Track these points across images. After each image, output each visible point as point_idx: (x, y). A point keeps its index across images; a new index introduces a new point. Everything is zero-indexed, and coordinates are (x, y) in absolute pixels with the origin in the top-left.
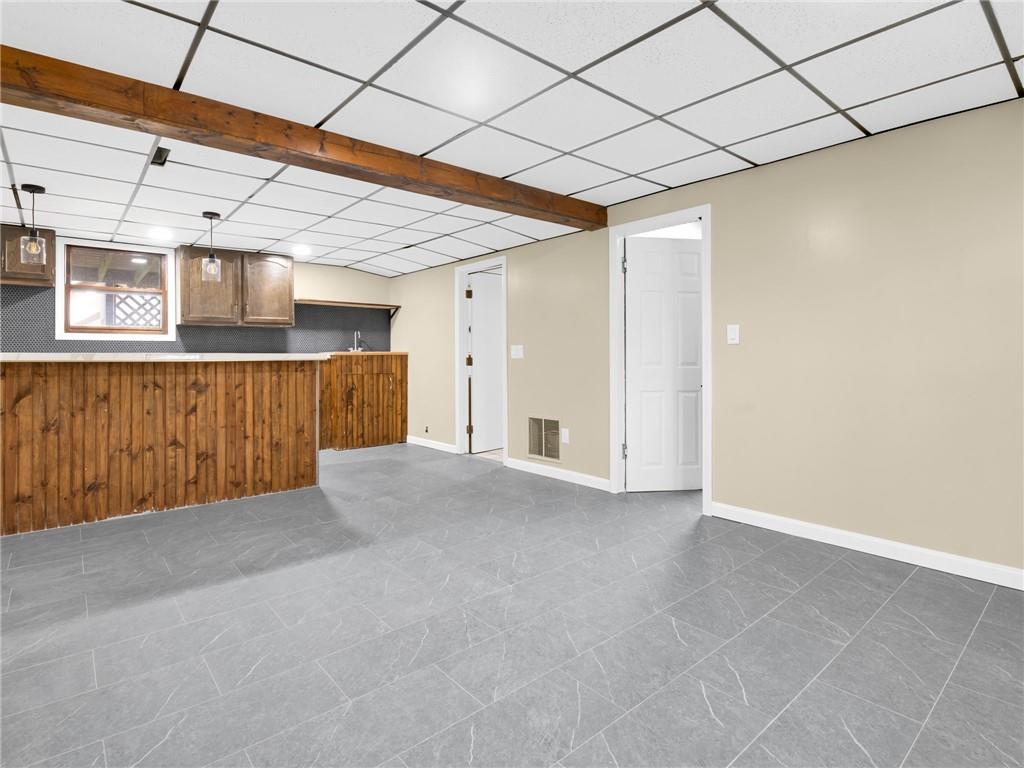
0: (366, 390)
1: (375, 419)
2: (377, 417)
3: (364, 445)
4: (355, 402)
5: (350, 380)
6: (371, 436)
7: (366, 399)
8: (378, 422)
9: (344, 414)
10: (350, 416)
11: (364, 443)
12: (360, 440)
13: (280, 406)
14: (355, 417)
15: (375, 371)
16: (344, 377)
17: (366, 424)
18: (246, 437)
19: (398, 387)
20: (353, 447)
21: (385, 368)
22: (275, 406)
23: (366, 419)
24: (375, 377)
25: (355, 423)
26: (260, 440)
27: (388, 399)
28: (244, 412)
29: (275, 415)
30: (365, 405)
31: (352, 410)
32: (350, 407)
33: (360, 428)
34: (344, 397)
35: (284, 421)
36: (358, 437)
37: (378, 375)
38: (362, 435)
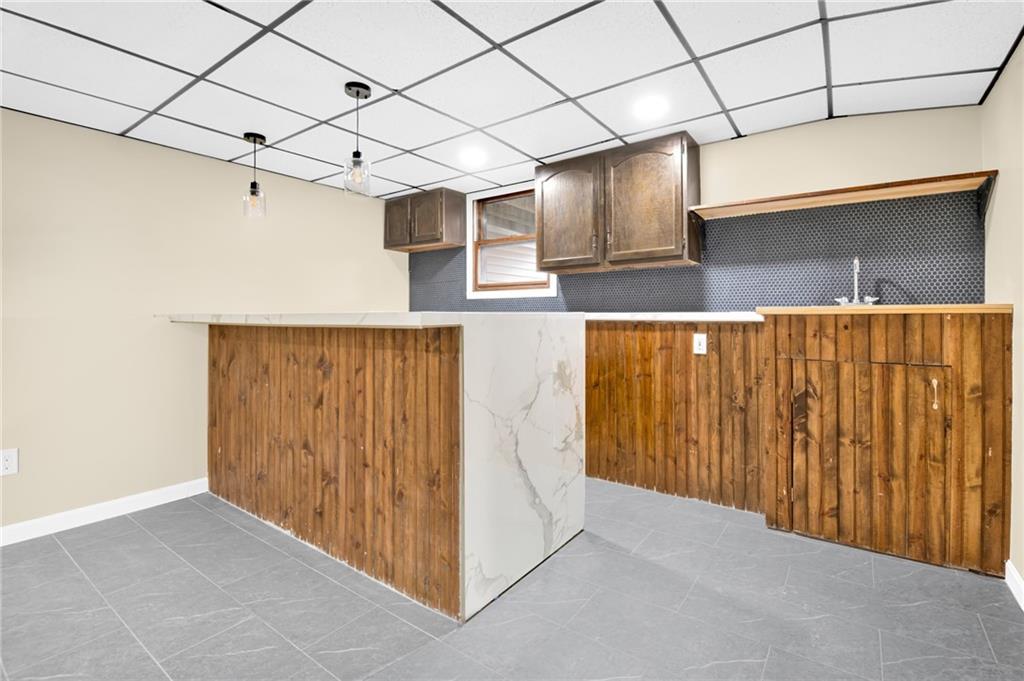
0: (846, 401)
1: (877, 482)
2: (888, 477)
3: (839, 535)
4: (814, 426)
5: (799, 373)
6: (864, 521)
7: (846, 424)
8: (889, 492)
9: (783, 450)
10: (799, 459)
11: (840, 531)
12: (830, 523)
13: (404, 419)
14: (814, 459)
15: (880, 356)
16: (782, 366)
17: (848, 486)
18: (366, 465)
19: (972, 411)
20: (807, 532)
21: (917, 350)
22: (398, 419)
23: (848, 476)
24: (876, 371)
25: (814, 477)
26: (381, 476)
27: (926, 438)
28: (364, 417)
29: (399, 435)
30: (846, 441)
31: (806, 445)
32: (799, 436)
33: (830, 495)
34: (784, 410)
35: (410, 450)
36: (822, 514)
37: (887, 367)
38: (837, 512)
